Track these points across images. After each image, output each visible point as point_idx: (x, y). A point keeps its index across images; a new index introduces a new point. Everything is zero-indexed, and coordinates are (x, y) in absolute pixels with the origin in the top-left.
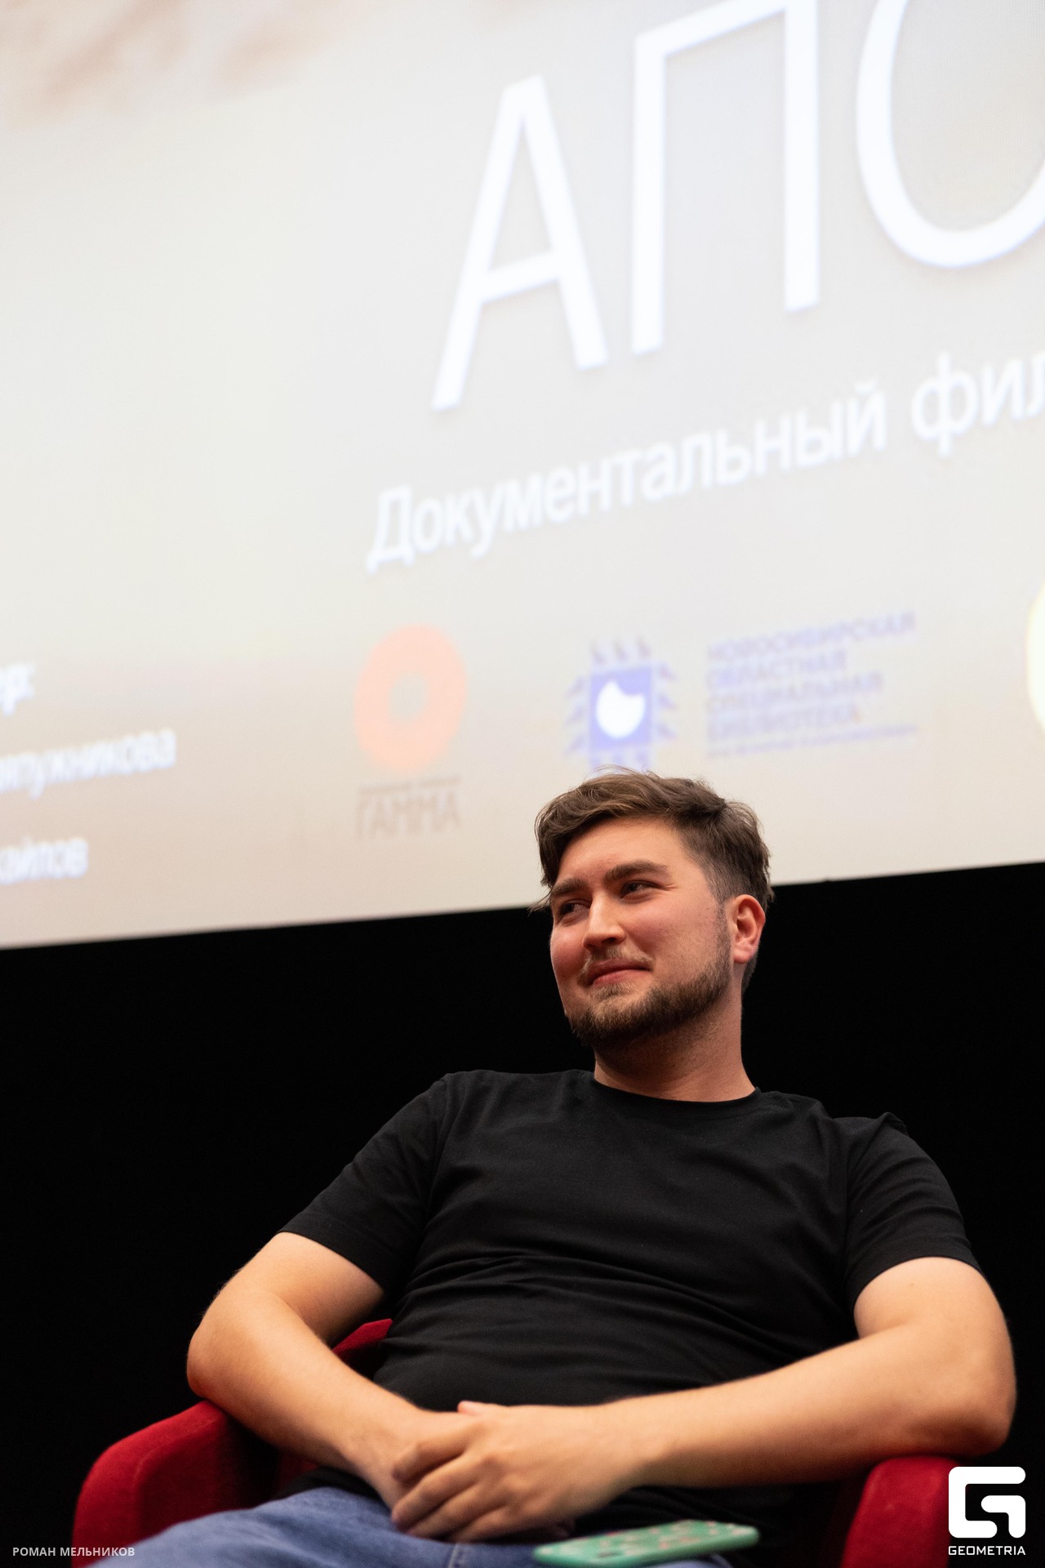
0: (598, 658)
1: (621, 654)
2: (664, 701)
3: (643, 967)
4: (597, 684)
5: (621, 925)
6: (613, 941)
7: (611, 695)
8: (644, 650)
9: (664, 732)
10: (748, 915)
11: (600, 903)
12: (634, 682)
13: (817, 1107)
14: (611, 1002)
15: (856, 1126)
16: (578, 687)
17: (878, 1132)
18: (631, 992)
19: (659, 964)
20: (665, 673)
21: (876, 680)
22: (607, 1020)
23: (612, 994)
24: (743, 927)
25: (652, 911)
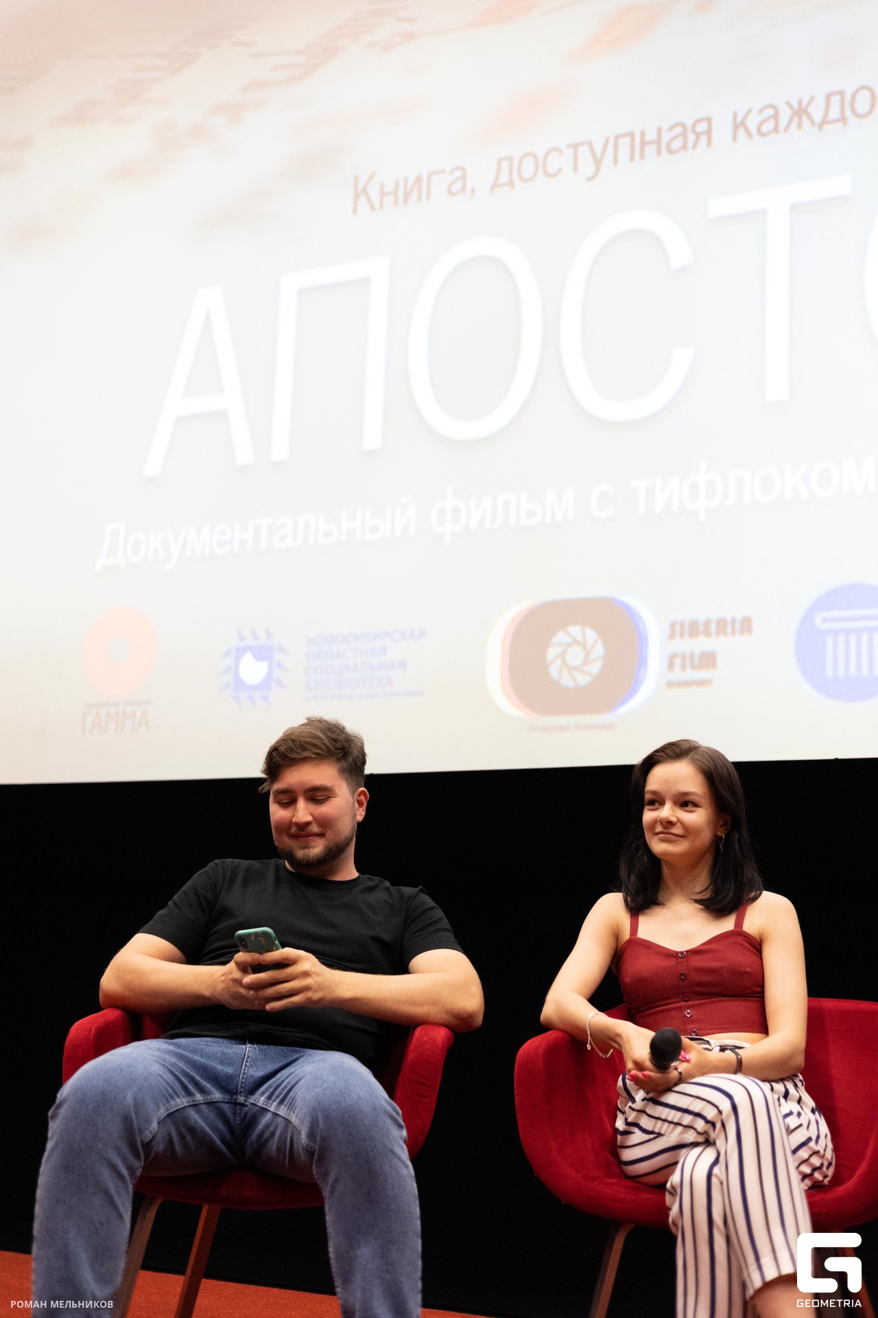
0: (241, 638)
1: (255, 637)
2: (280, 665)
3: (321, 835)
4: (240, 652)
5: (311, 815)
6: (308, 824)
7: (248, 660)
8: (269, 636)
9: (279, 683)
10: (362, 798)
11: (301, 803)
12: (262, 653)
13: (387, 884)
14: (306, 851)
15: (408, 891)
16: (228, 653)
17: (418, 894)
18: (316, 847)
19: (329, 834)
20: (281, 649)
21: (403, 664)
22: (303, 860)
23: (305, 847)
24: (360, 804)
25: (326, 809)
